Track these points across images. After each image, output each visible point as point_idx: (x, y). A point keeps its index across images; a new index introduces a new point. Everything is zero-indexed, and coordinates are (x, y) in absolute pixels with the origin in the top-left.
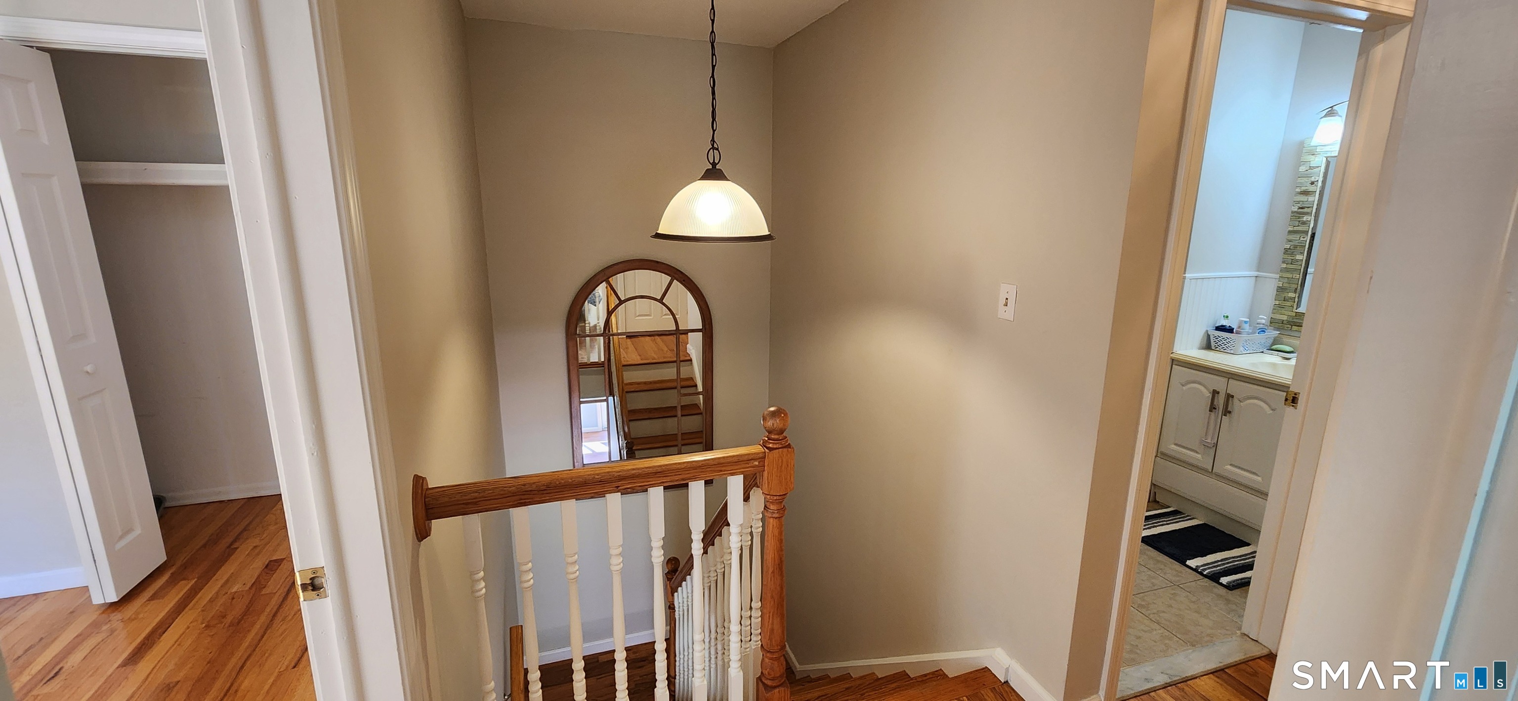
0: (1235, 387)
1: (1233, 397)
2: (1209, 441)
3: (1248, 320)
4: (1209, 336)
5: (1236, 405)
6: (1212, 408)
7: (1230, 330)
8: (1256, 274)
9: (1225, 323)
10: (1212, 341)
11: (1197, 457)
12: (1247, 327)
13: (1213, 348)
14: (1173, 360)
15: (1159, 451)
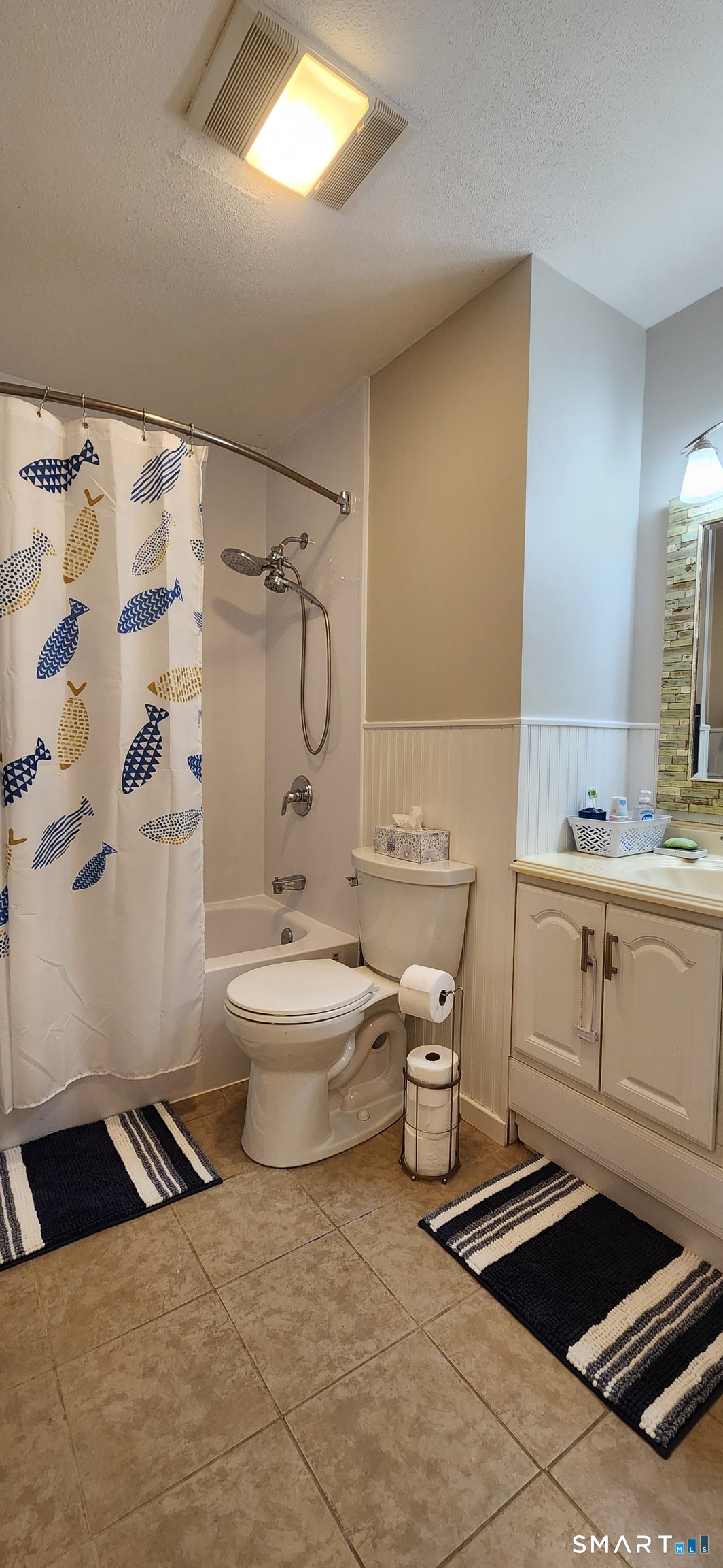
0: (621, 921)
1: (616, 940)
2: (587, 1029)
3: (625, 798)
4: (570, 828)
5: (623, 957)
6: (586, 963)
7: (601, 816)
8: (626, 724)
9: (591, 804)
10: (576, 837)
11: (571, 1060)
12: (624, 809)
13: (579, 848)
14: (517, 873)
15: (513, 1047)
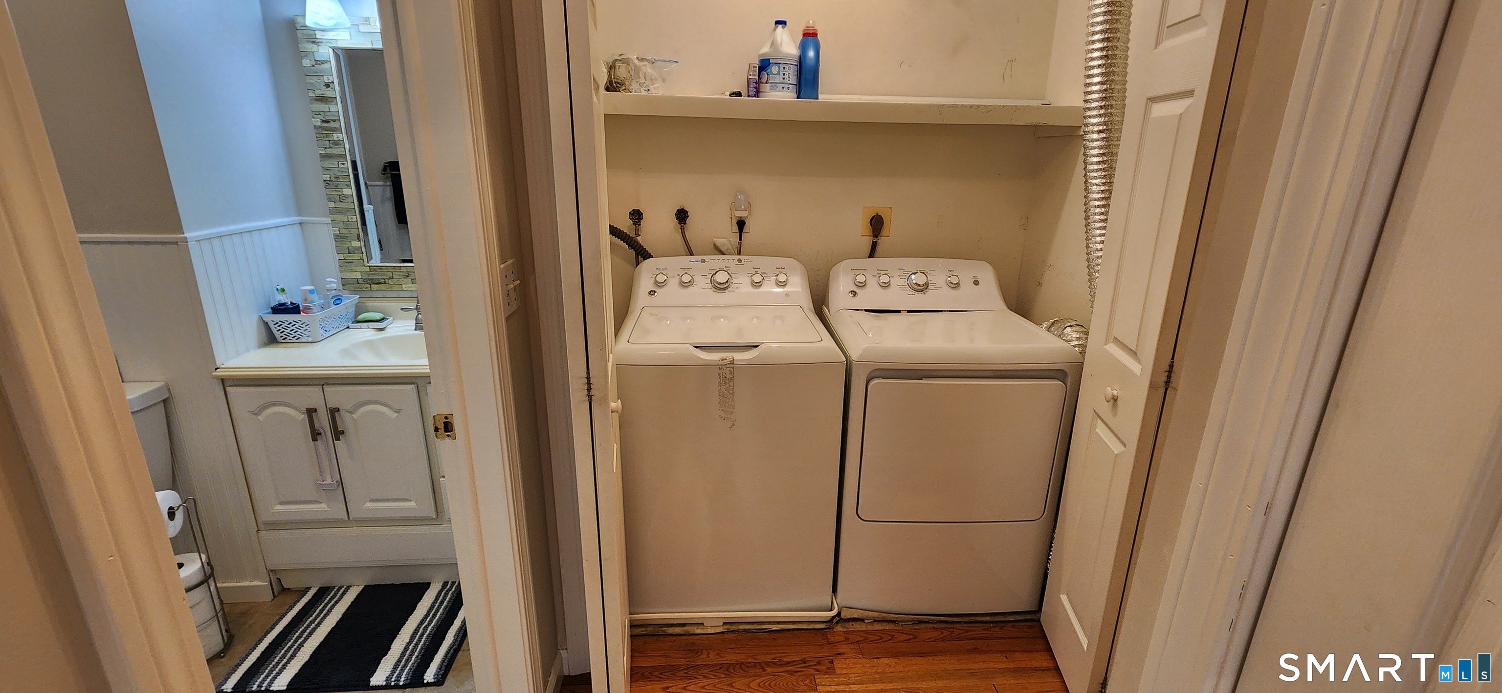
0: (337, 396)
1: (338, 410)
2: (329, 481)
3: (312, 288)
4: (266, 324)
5: (346, 421)
6: (315, 435)
7: (295, 309)
8: (298, 219)
9: (282, 298)
10: (274, 331)
11: (321, 509)
12: (317, 300)
13: (280, 340)
14: (222, 380)
15: (259, 521)
